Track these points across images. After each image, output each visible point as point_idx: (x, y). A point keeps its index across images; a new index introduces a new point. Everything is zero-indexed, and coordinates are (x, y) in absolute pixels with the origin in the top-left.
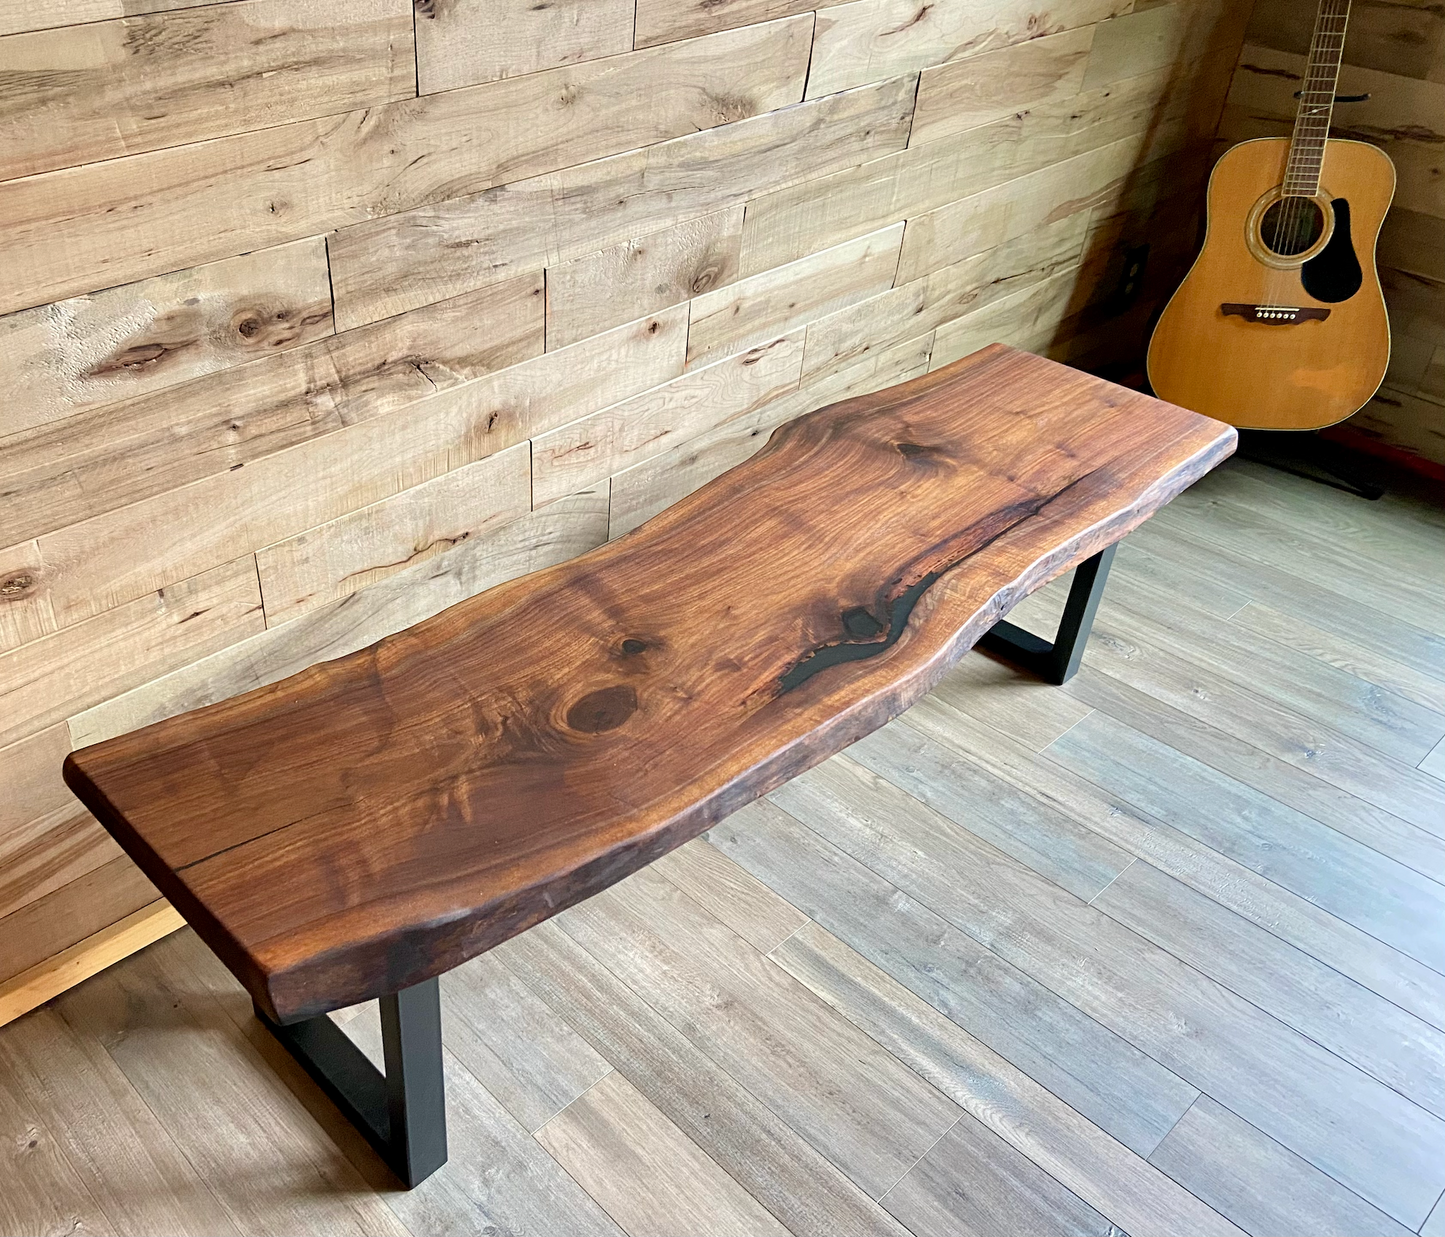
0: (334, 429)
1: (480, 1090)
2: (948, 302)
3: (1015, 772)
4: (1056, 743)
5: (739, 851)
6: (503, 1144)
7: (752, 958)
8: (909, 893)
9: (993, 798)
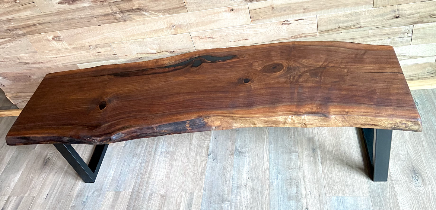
0: (123, 21)
1: (112, 176)
2: (420, 16)
3: (309, 196)
4: (337, 197)
5: (211, 163)
6: (102, 189)
7: (181, 190)
8: (231, 204)
9: (290, 198)
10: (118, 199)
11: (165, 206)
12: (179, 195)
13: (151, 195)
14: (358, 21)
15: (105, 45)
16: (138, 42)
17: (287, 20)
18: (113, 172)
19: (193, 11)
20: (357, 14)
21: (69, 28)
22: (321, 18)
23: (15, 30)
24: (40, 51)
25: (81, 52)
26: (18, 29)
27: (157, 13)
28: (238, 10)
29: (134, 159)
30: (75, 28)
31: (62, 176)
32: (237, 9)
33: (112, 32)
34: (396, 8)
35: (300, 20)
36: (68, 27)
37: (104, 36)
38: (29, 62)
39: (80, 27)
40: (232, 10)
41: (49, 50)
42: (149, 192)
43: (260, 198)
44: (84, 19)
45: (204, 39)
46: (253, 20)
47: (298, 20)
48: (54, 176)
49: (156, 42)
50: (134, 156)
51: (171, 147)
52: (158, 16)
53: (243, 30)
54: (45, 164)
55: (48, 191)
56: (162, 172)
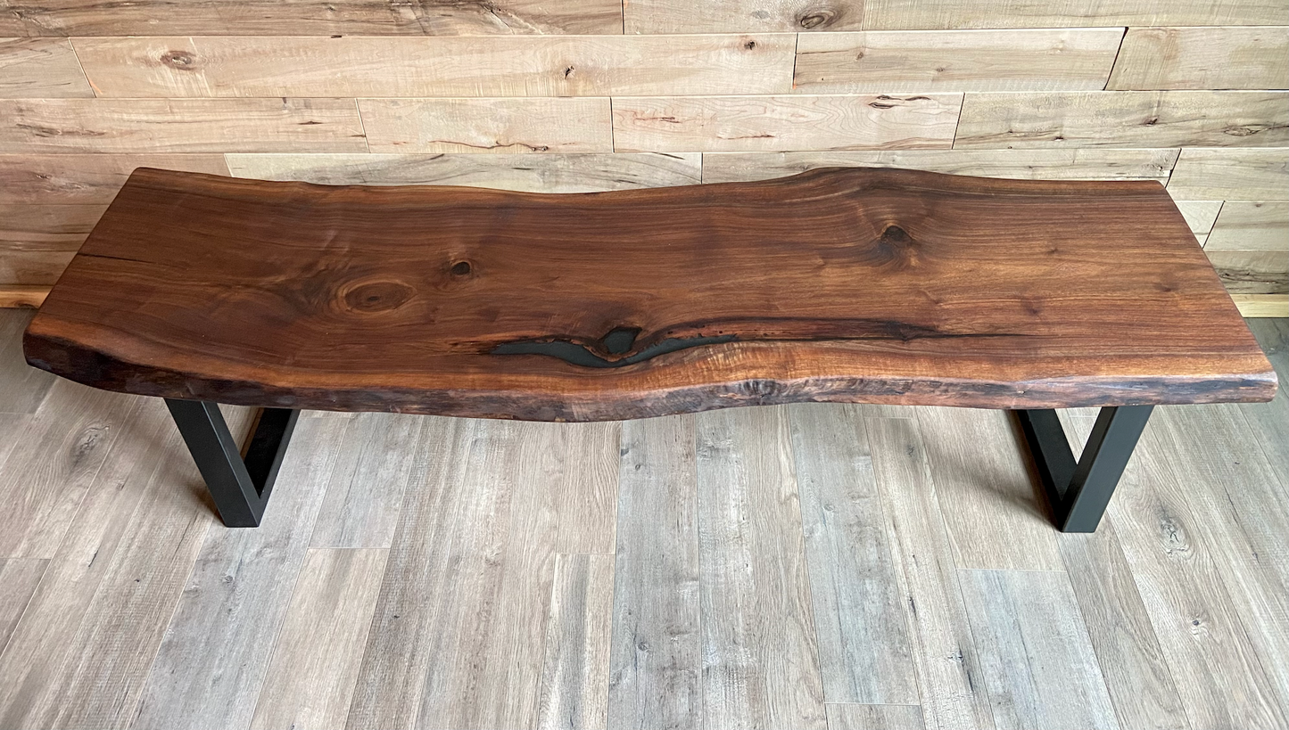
0: (416, 34)
1: (319, 504)
2: (1203, 126)
3: (913, 568)
4: (985, 572)
5: (632, 476)
6: (291, 541)
7: (547, 548)
8: (702, 588)
9: (864, 573)
10: (346, 572)
11: (504, 591)
12: (544, 561)
13: (456, 560)
14: (1058, 122)
15: (336, 102)
16: (446, 104)
17: (886, 95)
18: (323, 491)
19: (638, 33)
20: (1062, 101)
21: (232, 32)
22: (974, 100)
23: (39, 14)
24: (106, 94)
25: (251, 114)
26: (46, 10)
27: (531, 23)
28: (766, 48)
29: (388, 457)
30: (252, 32)
31: (142, 499)
32: (764, 45)
33: (373, 63)
34: (1155, 96)
35: (920, 98)
36: (228, 29)
37: (342, 72)
38: (54, 126)
39: (270, 32)
40: (751, 45)
41: (140, 95)
42: (447, 552)
43: (782, 572)
44: (293, 9)
45: (648, 122)
46: (798, 82)
47: (915, 99)
48: (114, 499)
49: (504, 112)
50: (387, 448)
51: (506, 428)
52: (531, 32)
53: (761, 109)
54: (77, 462)
55: (98, 542)
56: (484, 497)
